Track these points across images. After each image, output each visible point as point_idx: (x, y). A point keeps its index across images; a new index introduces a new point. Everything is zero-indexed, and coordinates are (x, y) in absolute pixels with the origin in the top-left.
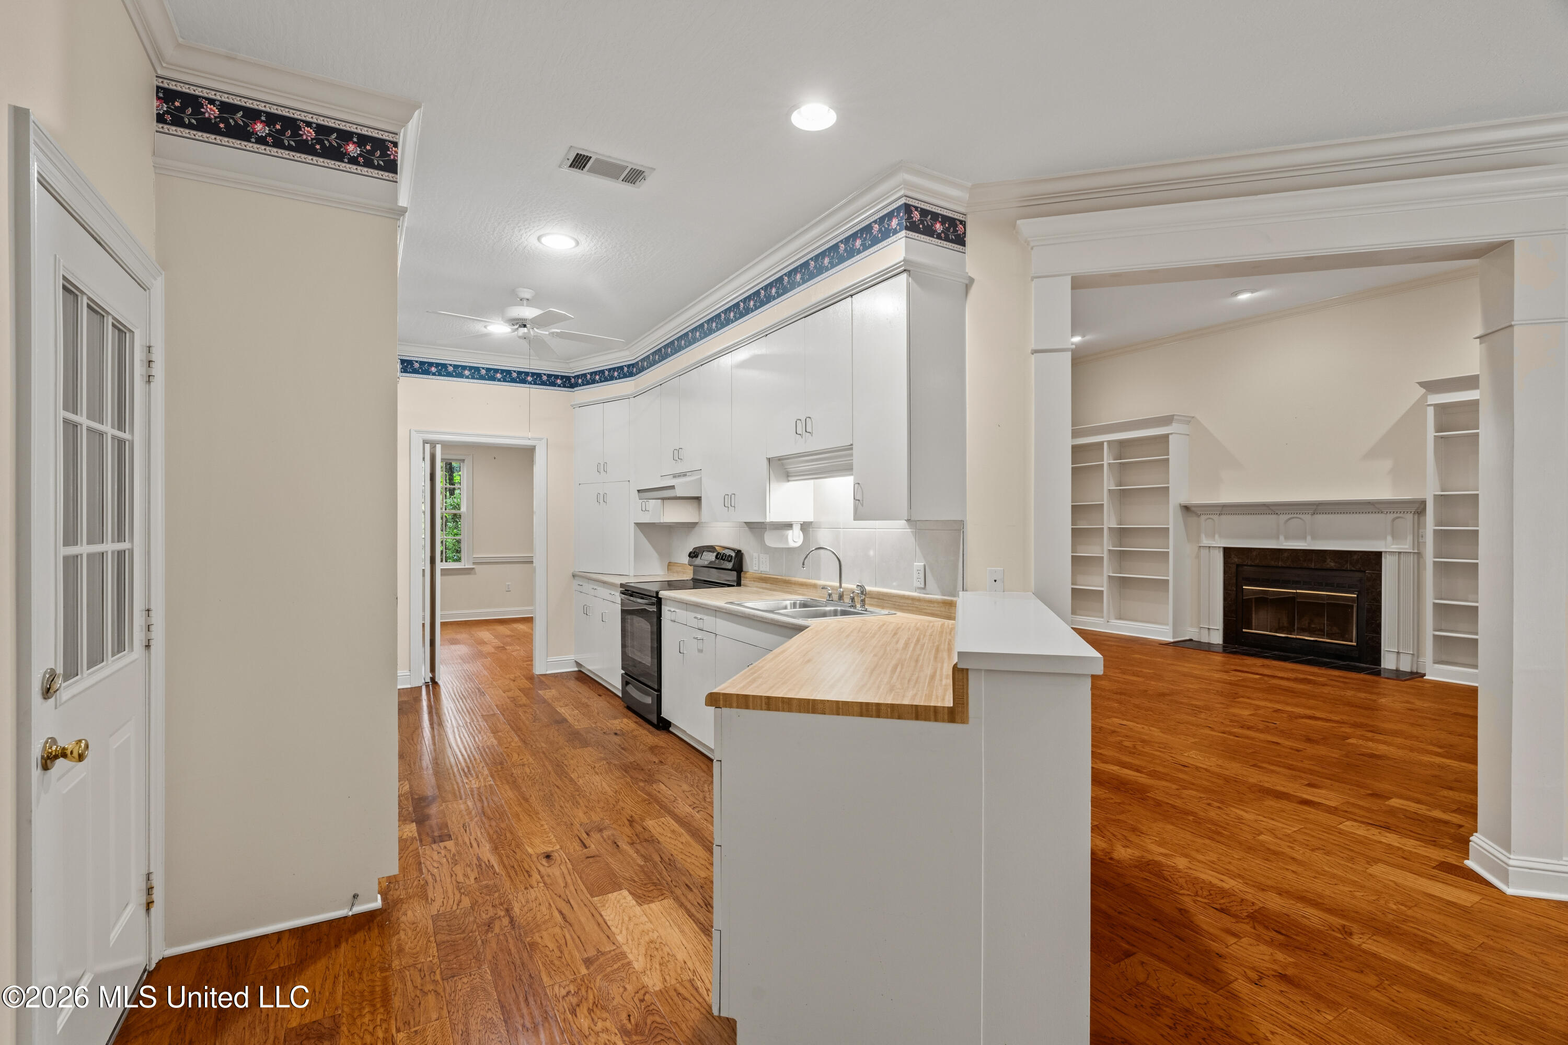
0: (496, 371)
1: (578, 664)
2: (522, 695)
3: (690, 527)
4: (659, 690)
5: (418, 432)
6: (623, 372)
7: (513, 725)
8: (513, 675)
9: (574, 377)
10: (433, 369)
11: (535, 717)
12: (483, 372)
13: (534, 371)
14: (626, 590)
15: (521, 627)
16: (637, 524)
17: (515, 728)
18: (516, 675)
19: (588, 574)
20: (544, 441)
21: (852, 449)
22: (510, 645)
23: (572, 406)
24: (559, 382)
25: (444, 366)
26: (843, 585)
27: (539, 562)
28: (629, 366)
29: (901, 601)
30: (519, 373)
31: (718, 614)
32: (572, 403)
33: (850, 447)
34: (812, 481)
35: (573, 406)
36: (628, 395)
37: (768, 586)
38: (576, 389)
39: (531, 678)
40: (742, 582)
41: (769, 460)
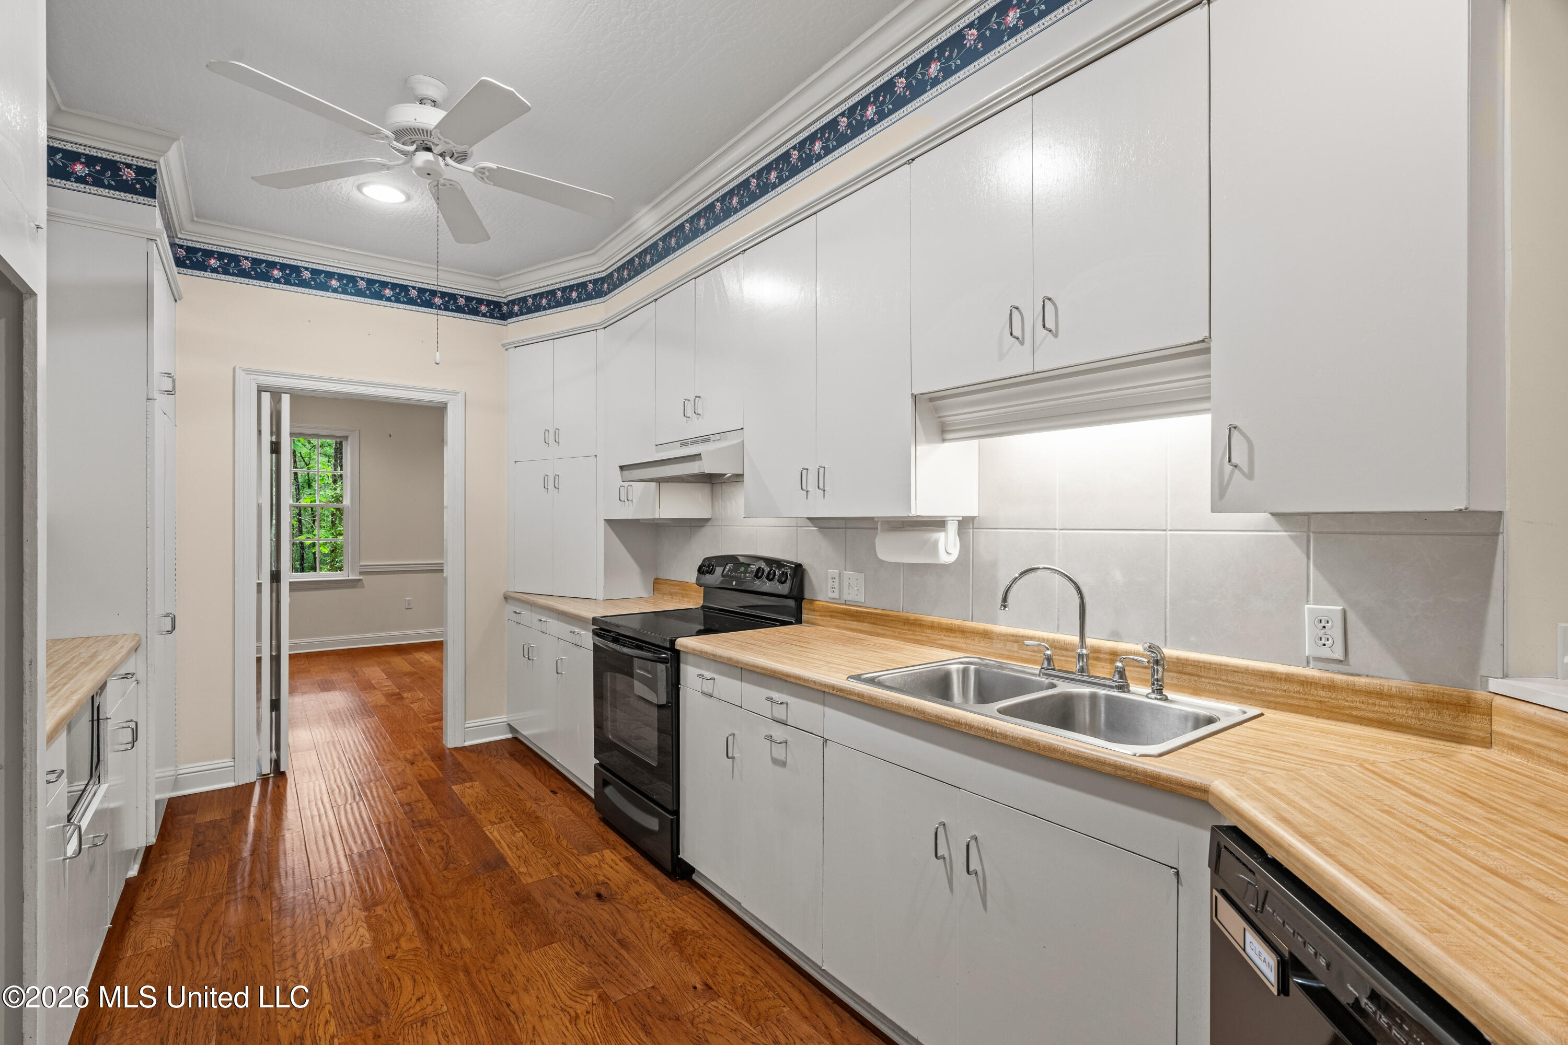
0: (384, 284)
1: (512, 729)
2: (425, 797)
3: (695, 525)
4: (676, 813)
5: (248, 371)
6: (586, 290)
7: (407, 881)
8: (411, 751)
9: (507, 304)
10: (276, 273)
11: (447, 854)
12: (362, 285)
13: (444, 290)
14: (601, 629)
15: (426, 657)
16: (609, 522)
17: (410, 892)
18: (417, 751)
19: (525, 596)
20: (461, 397)
21: (1207, 351)
22: (410, 691)
23: (503, 345)
24: (484, 308)
25: (296, 269)
26: (1089, 641)
27: (452, 571)
28: (595, 282)
29: (1261, 684)
30: (421, 291)
31: (828, 699)
32: (505, 342)
33: (1202, 348)
34: (975, 442)
35: (506, 347)
36: (594, 325)
37: (865, 626)
38: (509, 320)
39: (440, 755)
40: (805, 617)
41: (915, 397)
